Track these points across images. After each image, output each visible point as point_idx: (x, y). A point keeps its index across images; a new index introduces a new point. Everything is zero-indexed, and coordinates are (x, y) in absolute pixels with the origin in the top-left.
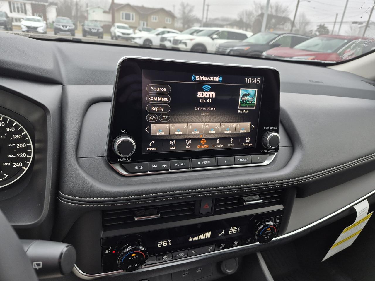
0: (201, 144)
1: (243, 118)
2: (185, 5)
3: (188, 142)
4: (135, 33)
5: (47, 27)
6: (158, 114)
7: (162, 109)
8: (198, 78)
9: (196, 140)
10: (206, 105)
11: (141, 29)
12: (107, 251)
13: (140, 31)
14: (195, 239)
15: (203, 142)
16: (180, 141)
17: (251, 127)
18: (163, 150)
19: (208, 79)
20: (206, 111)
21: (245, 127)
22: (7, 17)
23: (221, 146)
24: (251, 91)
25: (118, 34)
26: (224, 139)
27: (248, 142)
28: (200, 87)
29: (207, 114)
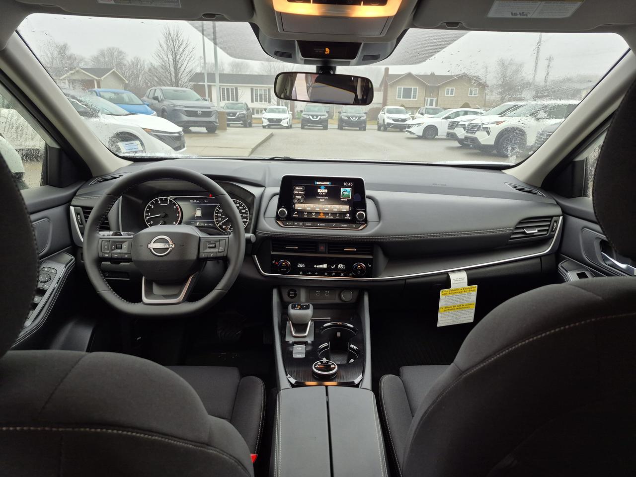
0: (320, 215)
1: (344, 203)
2: (506, 63)
3: (314, 214)
4: (413, 118)
5: (293, 118)
6: (299, 199)
7: (301, 197)
8: (318, 183)
9: (318, 213)
10: (322, 196)
11: (424, 112)
12: (273, 262)
13: (422, 114)
14: (317, 266)
15: (322, 214)
16: (310, 213)
17: (349, 208)
18: (301, 216)
19: (323, 183)
20: (323, 199)
21: (345, 208)
22: (248, 109)
23: (332, 217)
24: (348, 189)
25: (387, 121)
26: (334, 214)
27: (348, 216)
28: (319, 187)
29: (323, 200)
